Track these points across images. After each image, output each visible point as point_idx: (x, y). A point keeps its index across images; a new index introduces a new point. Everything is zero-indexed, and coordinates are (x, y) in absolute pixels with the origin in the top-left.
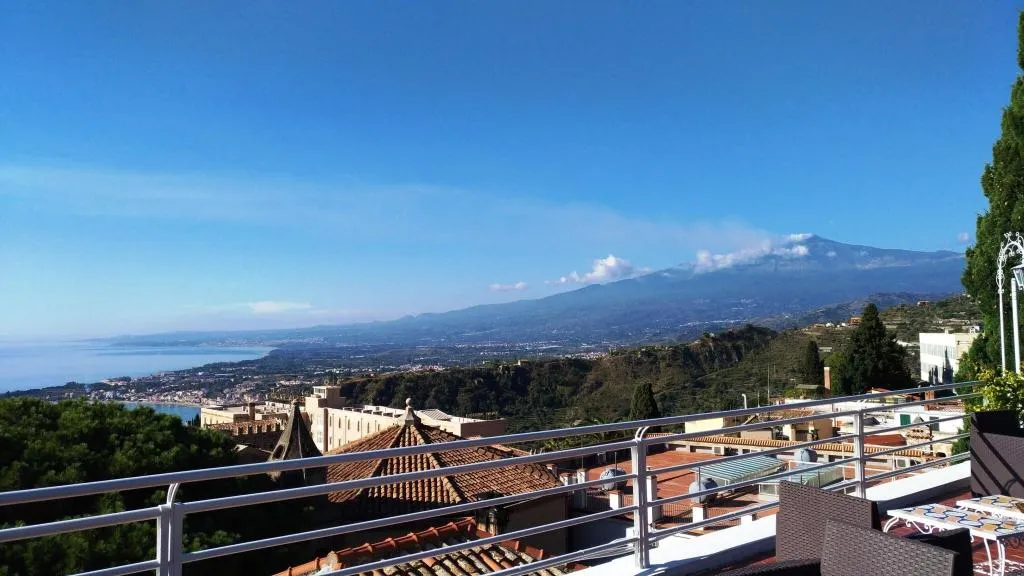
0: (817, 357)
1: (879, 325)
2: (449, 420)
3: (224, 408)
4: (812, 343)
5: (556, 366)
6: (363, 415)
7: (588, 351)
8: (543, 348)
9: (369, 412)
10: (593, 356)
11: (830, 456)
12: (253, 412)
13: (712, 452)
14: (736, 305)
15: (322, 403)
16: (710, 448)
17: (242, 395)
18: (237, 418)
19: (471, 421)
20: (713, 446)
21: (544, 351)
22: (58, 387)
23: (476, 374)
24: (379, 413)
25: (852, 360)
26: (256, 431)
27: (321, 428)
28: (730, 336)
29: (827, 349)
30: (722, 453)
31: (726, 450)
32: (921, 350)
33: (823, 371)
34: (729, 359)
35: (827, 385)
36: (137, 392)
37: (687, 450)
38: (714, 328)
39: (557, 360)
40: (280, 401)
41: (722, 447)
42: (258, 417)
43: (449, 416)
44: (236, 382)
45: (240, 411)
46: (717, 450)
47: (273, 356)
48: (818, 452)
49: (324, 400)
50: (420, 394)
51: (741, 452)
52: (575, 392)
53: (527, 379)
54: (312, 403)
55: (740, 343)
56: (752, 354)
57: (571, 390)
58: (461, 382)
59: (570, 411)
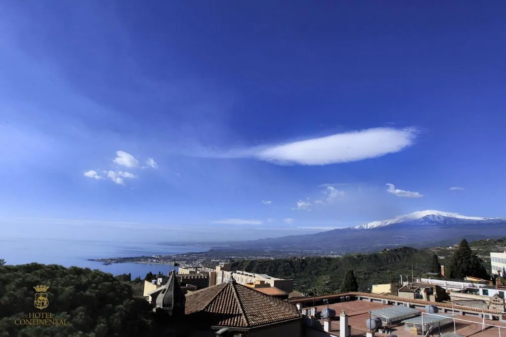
0: (437, 261)
1: (468, 248)
2: (270, 278)
3: (187, 268)
4: (435, 255)
5: (319, 260)
6: (236, 274)
7: (333, 254)
8: (314, 253)
9: (239, 273)
10: (335, 256)
11: (445, 310)
12: (196, 270)
13: (382, 302)
14: (398, 238)
15: (222, 269)
16: (381, 301)
17: (199, 264)
18: (191, 272)
19: (279, 279)
20: (382, 300)
21: (315, 254)
22: (139, 257)
23: (286, 261)
24: (243, 274)
25: (456, 264)
26: (196, 278)
27: (221, 278)
28: (396, 250)
29: (442, 258)
30: (387, 303)
31: (389, 302)
32: (492, 259)
33: (441, 267)
34: (395, 259)
35: (443, 273)
36: (164, 260)
37: (369, 300)
38: (389, 247)
39: (320, 257)
40: (207, 267)
41: (387, 301)
42: (198, 272)
43: (270, 277)
44: (197, 259)
45: (192, 270)
46: (384, 302)
47: (211, 251)
48: (438, 307)
49: (223, 268)
50: (264, 267)
51: (396, 304)
52: (327, 270)
53: (307, 264)
54: (218, 268)
55: (400, 253)
56: (406, 258)
57: (325, 269)
58: (280, 264)
59: (324, 278)
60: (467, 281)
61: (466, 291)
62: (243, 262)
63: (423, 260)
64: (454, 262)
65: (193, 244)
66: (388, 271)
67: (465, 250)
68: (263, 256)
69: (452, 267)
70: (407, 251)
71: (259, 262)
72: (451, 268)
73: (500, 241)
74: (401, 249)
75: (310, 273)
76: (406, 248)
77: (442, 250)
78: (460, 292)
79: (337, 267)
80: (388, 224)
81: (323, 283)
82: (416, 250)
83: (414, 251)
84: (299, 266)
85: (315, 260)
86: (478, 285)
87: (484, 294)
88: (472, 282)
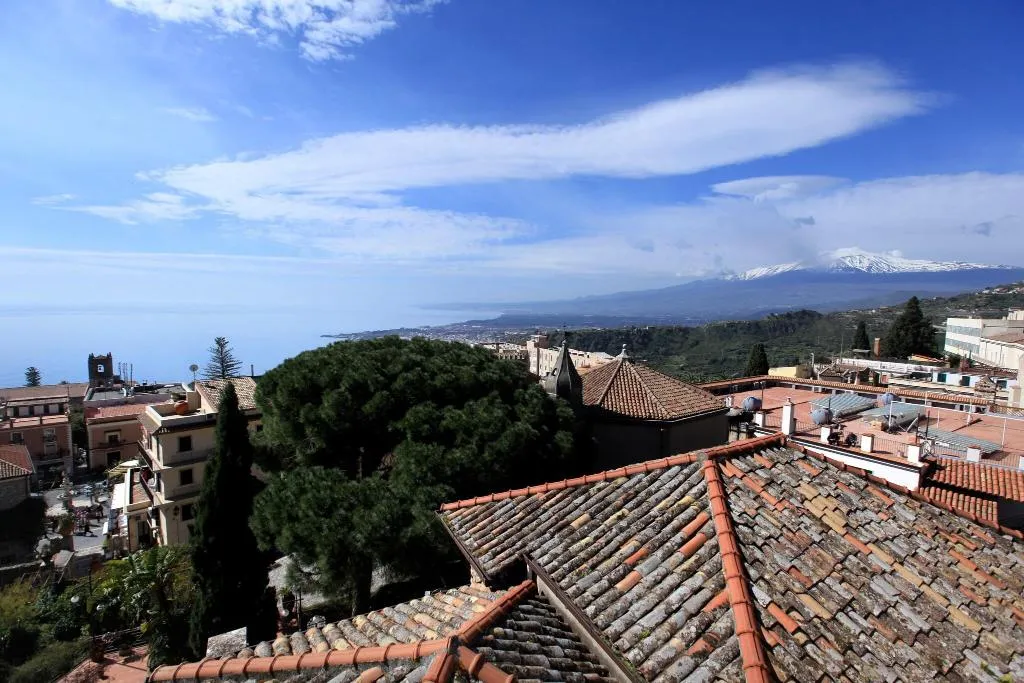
0: (864, 331)
1: (918, 312)
13: (812, 389)
15: (536, 345)
20: (814, 386)
25: (898, 335)
27: (536, 359)
28: (789, 316)
30: (821, 390)
31: (823, 389)
32: (947, 328)
35: (876, 350)
37: (793, 388)
38: (778, 311)
41: (820, 388)
42: (501, 351)
49: (537, 343)
50: (586, 343)
51: (834, 392)
52: (681, 348)
53: (651, 340)
54: (530, 345)
55: (794, 321)
56: (803, 328)
57: (678, 345)
58: (610, 339)
59: (677, 359)
60: (913, 362)
61: (911, 376)
62: (554, 336)
63: (830, 330)
64: (895, 332)
65: (476, 307)
66: (775, 349)
67: (913, 313)
68: (583, 325)
69: (892, 341)
70: (806, 317)
71: (580, 335)
72: (889, 341)
73: (953, 300)
74: (797, 313)
75: (657, 351)
76: (804, 312)
77: (860, 315)
78: (903, 377)
79: (697, 343)
80: (778, 271)
81: (676, 367)
82: (820, 315)
83: (817, 317)
84: (640, 340)
85: (664, 331)
86: (929, 368)
87: (939, 380)
88: (920, 363)
